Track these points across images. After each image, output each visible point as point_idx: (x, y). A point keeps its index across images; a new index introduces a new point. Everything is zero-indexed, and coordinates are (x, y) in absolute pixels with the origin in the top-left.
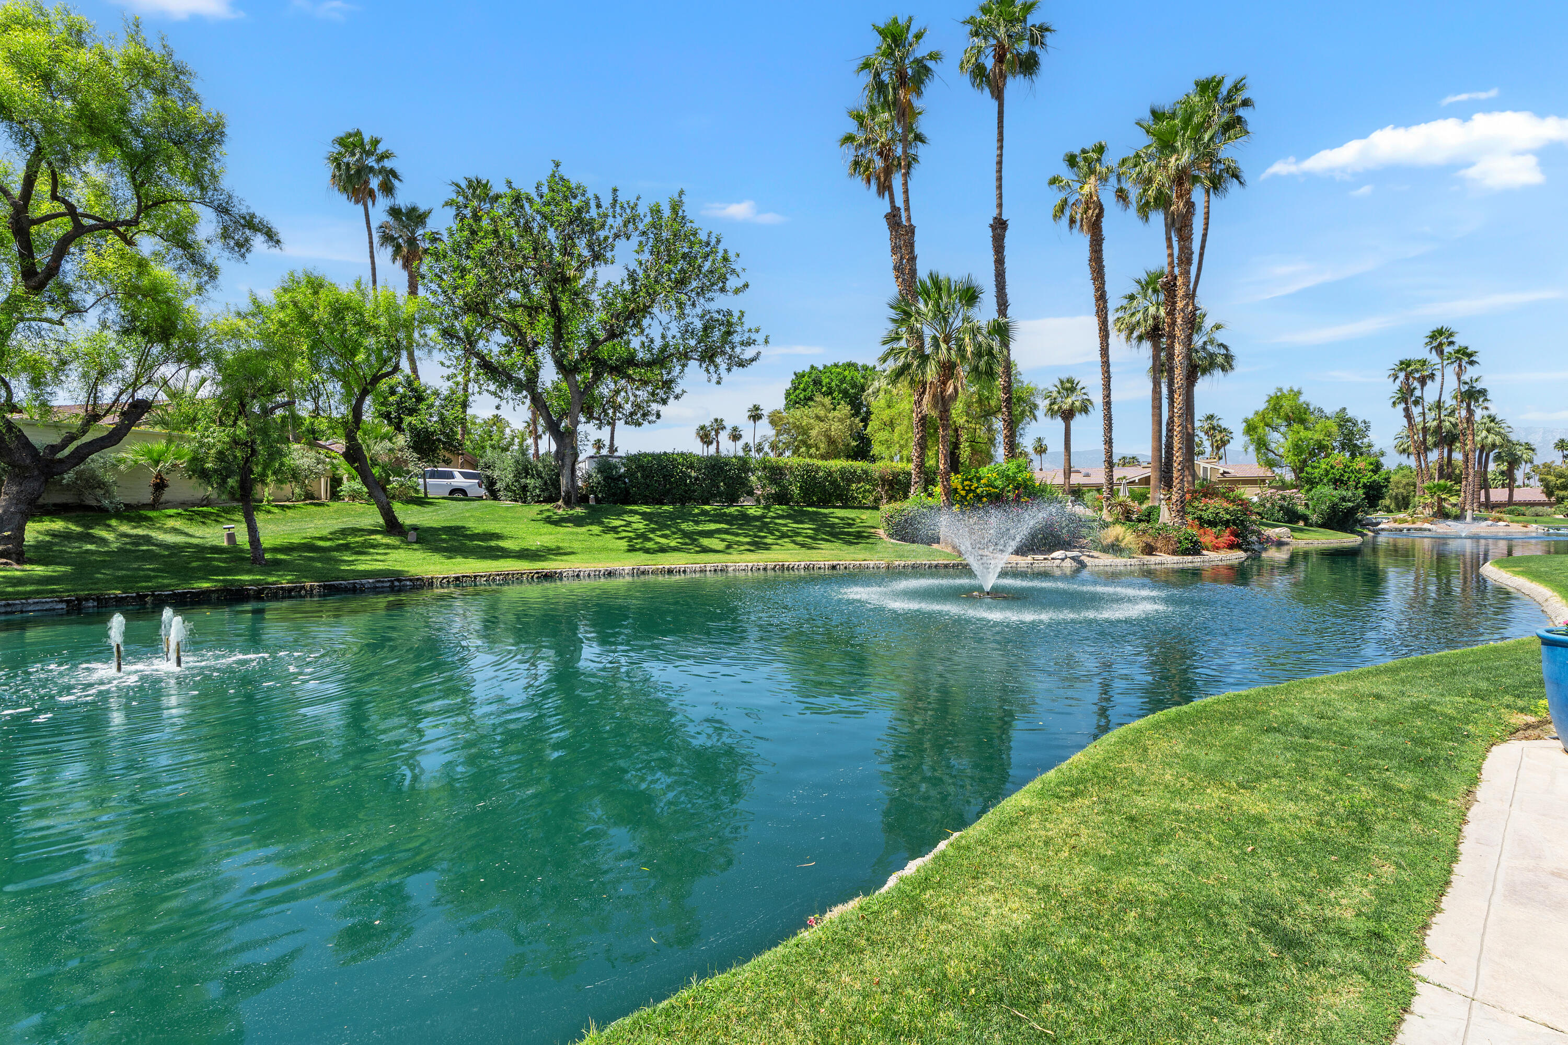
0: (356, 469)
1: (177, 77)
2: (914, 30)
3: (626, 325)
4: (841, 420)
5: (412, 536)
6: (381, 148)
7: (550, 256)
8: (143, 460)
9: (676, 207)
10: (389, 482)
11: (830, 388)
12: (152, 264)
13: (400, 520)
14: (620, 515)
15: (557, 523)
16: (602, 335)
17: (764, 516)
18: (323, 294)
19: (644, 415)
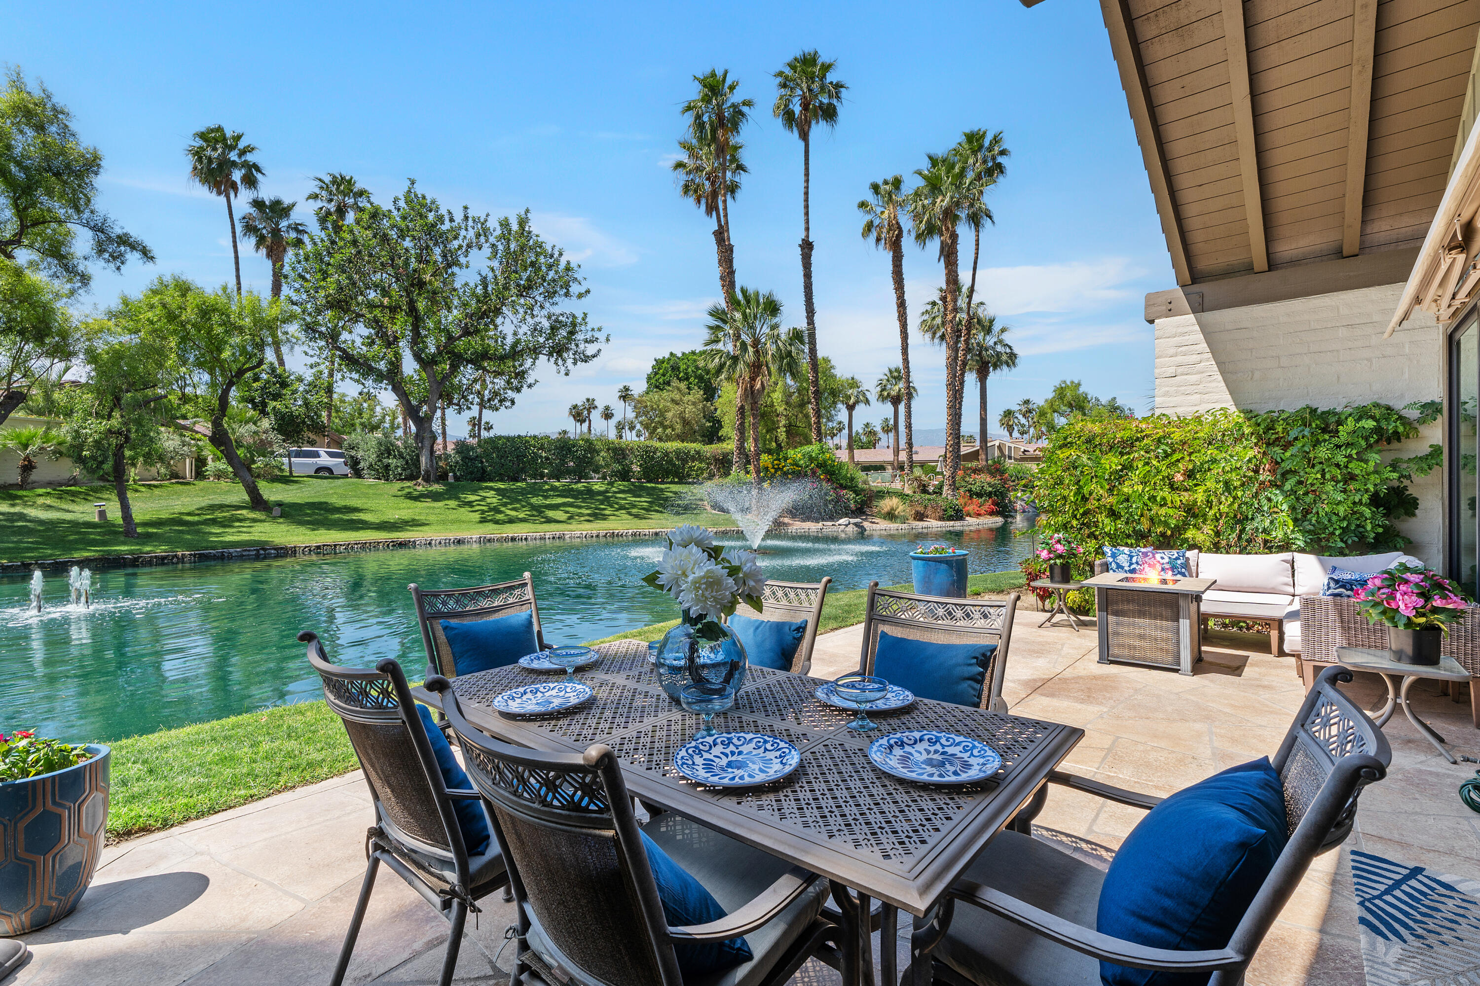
0: (222, 451)
1: (56, 117)
2: (729, 82)
3: (479, 324)
4: (694, 404)
5: (277, 511)
6: (242, 145)
7: (407, 263)
8: (11, 444)
9: (523, 222)
10: (254, 462)
11: (686, 374)
12: (27, 272)
13: (265, 497)
14: (476, 491)
15: (416, 499)
16: (457, 332)
17: (607, 491)
18: (190, 296)
19: (501, 401)
